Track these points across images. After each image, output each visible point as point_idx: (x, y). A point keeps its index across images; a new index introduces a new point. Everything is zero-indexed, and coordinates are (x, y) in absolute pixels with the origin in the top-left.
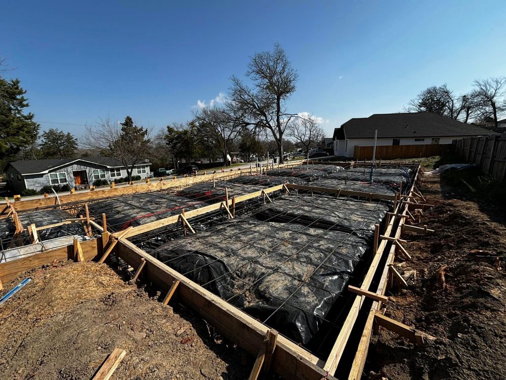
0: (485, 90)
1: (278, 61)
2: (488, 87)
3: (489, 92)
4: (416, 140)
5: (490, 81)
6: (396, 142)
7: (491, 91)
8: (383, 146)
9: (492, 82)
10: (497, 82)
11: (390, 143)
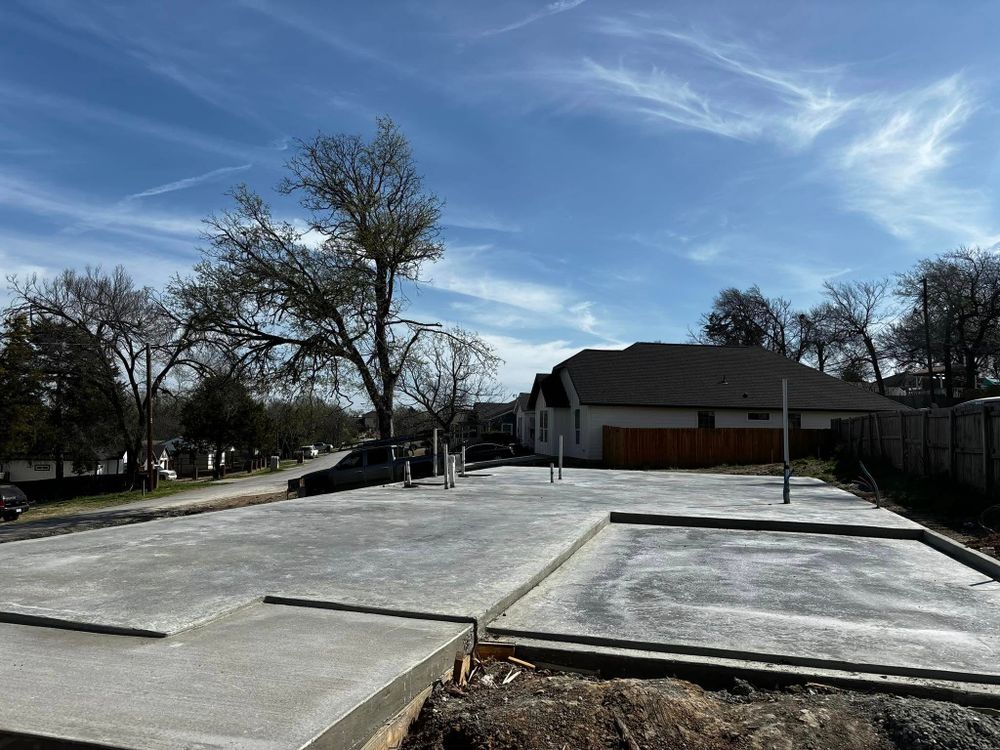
0: (847, 306)
1: (387, 169)
2: (853, 301)
3: (857, 312)
4: (752, 417)
5: (854, 287)
6: (706, 420)
7: (860, 311)
8: (683, 430)
9: (857, 290)
10: (867, 291)
11: (689, 421)
